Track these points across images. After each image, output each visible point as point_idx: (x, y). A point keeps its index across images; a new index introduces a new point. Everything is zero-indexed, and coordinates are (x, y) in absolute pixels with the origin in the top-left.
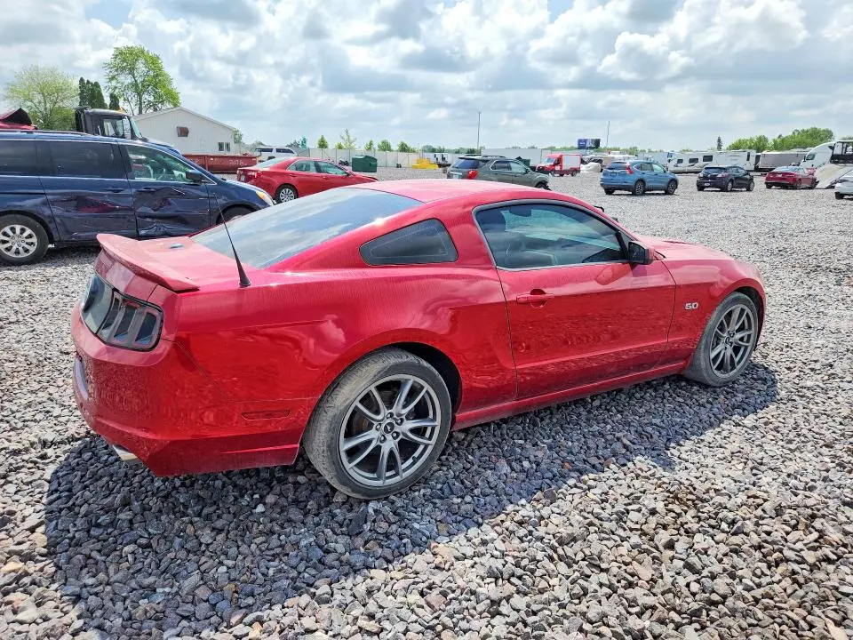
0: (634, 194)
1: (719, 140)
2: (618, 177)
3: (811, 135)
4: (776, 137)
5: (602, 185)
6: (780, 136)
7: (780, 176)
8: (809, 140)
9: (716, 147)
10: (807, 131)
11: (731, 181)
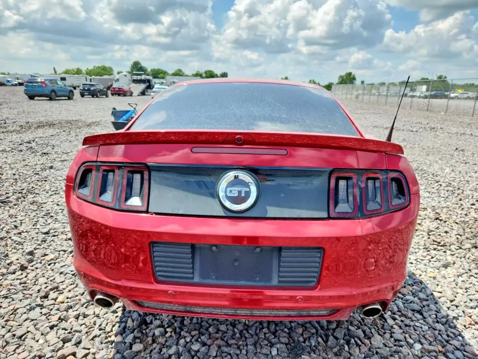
0: (51, 99)
1: (54, 69)
2: (37, 89)
3: (103, 69)
4: (86, 69)
5: (26, 93)
6: (87, 69)
7: (117, 89)
8: (103, 72)
9: (54, 72)
10: (101, 67)
11: (99, 92)
